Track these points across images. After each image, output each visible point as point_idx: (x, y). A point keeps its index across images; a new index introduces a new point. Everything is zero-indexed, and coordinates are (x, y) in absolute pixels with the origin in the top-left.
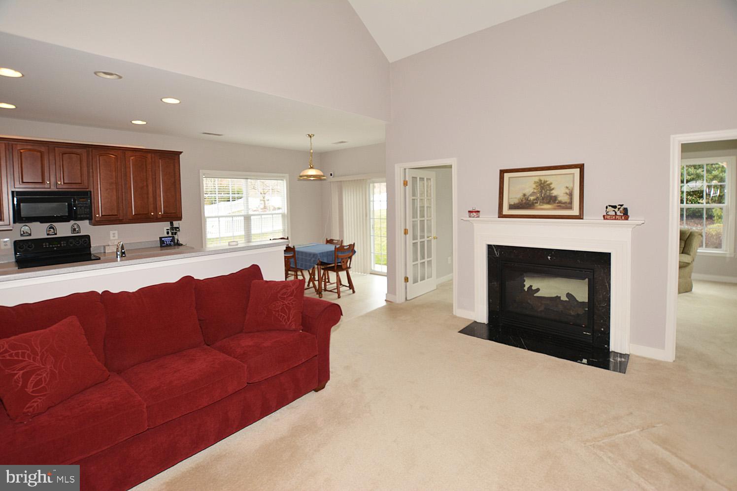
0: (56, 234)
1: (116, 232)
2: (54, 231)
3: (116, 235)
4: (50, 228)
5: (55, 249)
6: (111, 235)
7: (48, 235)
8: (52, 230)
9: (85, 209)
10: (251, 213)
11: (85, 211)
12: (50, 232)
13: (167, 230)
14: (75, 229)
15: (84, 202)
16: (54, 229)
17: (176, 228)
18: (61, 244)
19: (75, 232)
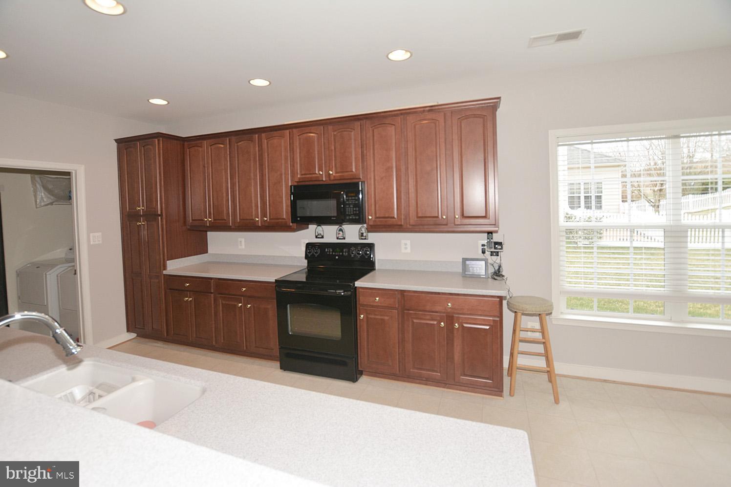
0: (344, 239)
1: (408, 242)
2: (343, 234)
3: (409, 247)
4: (339, 231)
5: (337, 257)
6: (403, 246)
7: (338, 238)
8: (341, 232)
9: (353, 207)
10: (686, 220)
11: (354, 210)
12: (340, 235)
13: (483, 245)
14: (362, 234)
15: (353, 198)
16: (343, 232)
17: (496, 243)
18: (343, 252)
19: (362, 238)
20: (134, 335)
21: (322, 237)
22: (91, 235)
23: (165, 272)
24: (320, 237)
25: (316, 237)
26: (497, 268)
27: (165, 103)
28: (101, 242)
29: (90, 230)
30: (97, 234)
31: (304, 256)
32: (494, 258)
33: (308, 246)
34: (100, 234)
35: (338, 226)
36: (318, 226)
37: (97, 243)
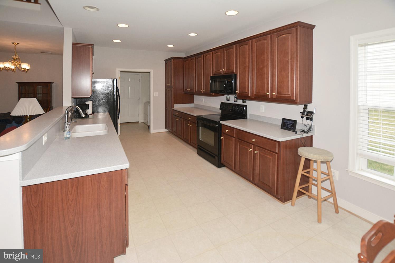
0: (237, 102)
1: (264, 106)
3: (264, 109)
4: (235, 98)
5: (230, 110)
9: (230, 87)
15: (230, 82)
17: (309, 112)
18: (233, 108)
19: (244, 102)
20: (167, 130)
21: (229, 100)
22: (155, 93)
23: (173, 108)
24: (228, 100)
25: (227, 100)
26: (308, 128)
27: (173, 46)
28: (158, 96)
29: (154, 91)
30: (156, 93)
31: (219, 107)
32: (309, 121)
33: (222, 104)
34: (157, 93)
35: (235, 96)
36: (227, 95)
37: (156, 96)
